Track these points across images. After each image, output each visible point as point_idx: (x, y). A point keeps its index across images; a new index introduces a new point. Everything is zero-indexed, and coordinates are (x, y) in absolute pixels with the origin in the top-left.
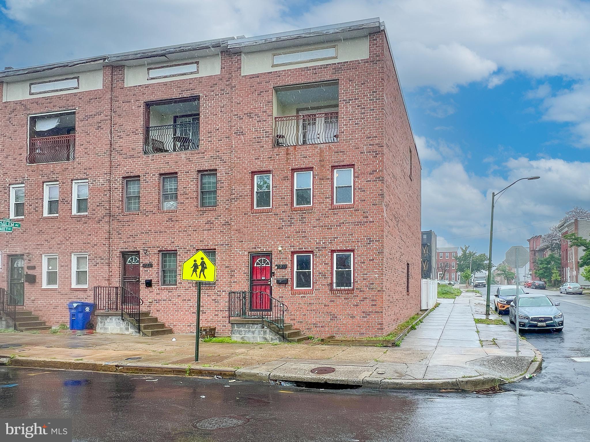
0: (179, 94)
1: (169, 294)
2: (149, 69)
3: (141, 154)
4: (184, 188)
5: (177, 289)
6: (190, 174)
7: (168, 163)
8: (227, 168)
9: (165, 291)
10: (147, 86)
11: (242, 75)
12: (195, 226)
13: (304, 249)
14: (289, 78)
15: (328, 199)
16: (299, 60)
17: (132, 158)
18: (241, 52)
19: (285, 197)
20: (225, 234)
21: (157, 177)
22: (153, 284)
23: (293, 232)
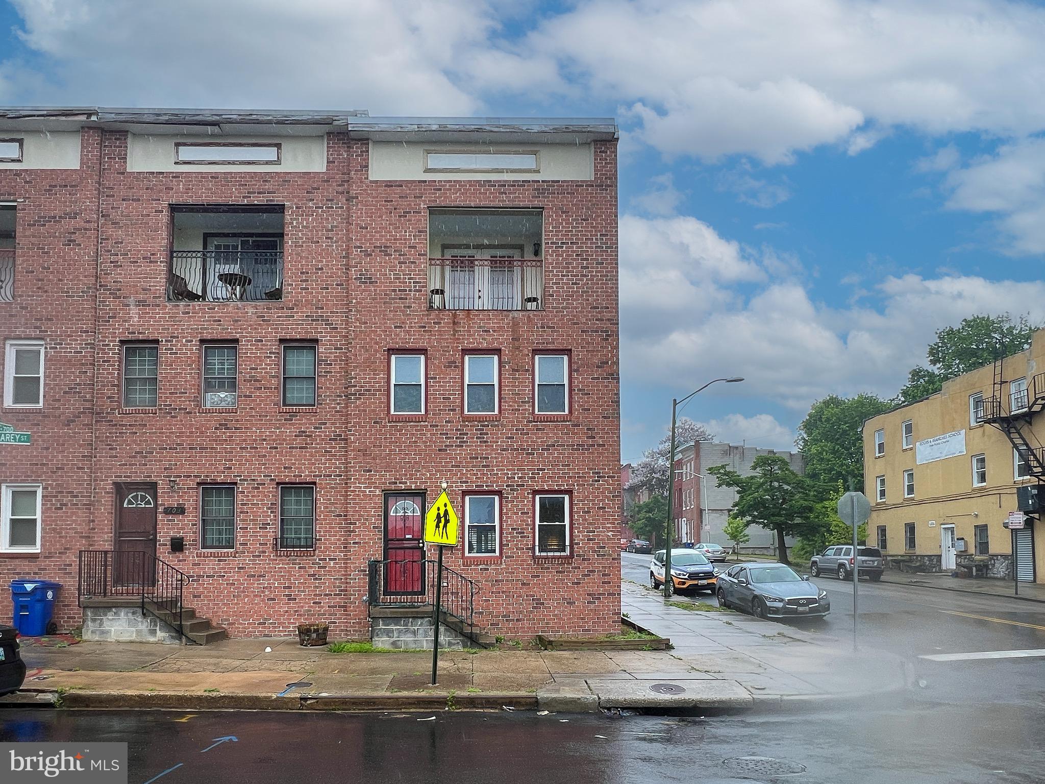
0: (244, 197)
1: (220, 564)
2: (178, 145)
3: (161, 299)
4: (251, 369)
5: (237, 555)
6: (263, 345)
7: (220, 321)
8: (338, 338)
9: (212, 558)
10: (177, 176)
11: (370, 178)
12: (274, 440)
13: (485, 488)
14: (458, 195)
15: (527, 405)
16: (473, 167)
17: (143, 305)
18: (368, 139)
19: (451, 397)
20: (335, 456)
21: (195, 345)
22: (186, 545)
23: (465, 458)
